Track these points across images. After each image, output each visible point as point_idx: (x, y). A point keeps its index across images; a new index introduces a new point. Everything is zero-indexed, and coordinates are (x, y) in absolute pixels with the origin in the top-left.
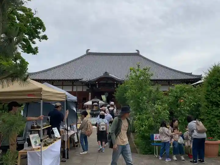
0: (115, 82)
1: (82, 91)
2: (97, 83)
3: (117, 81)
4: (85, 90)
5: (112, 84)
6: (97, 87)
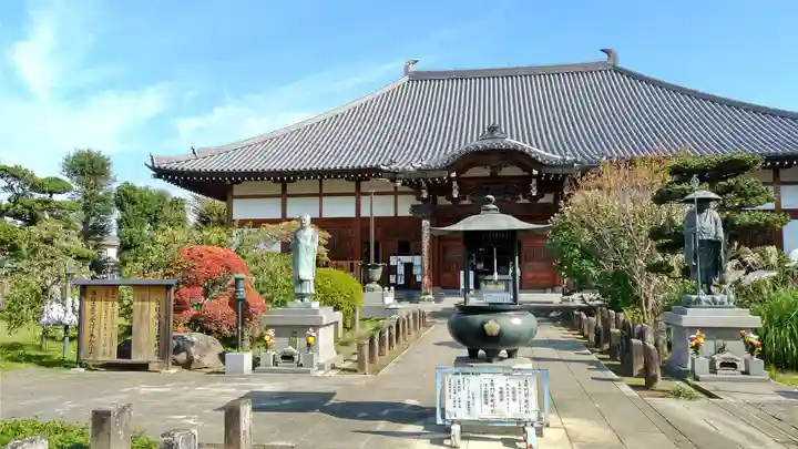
0: (535, 172)
1: (392, 214)
2: (454, 175)
3: (542, 164)
4: (405, 211)
5: (517, 182)
6: (455, 196)
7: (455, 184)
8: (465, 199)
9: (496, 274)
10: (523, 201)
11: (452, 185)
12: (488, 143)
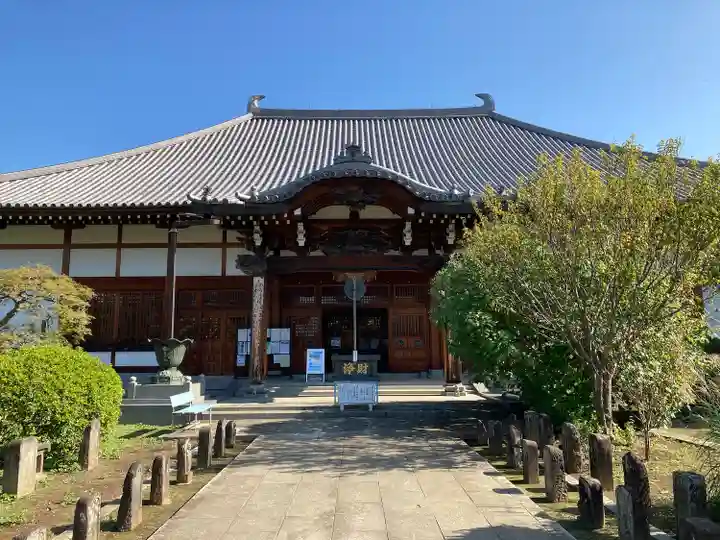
0: (411, 211)
2: (298, 212)
3: (420, 200)
5: (385, 227)
6: (302, 243)
7: (301, 226)
8: (314, 249)
9: (355, 353)
10: (393, 253)
11: (296, 228)
12: (346, 169)
